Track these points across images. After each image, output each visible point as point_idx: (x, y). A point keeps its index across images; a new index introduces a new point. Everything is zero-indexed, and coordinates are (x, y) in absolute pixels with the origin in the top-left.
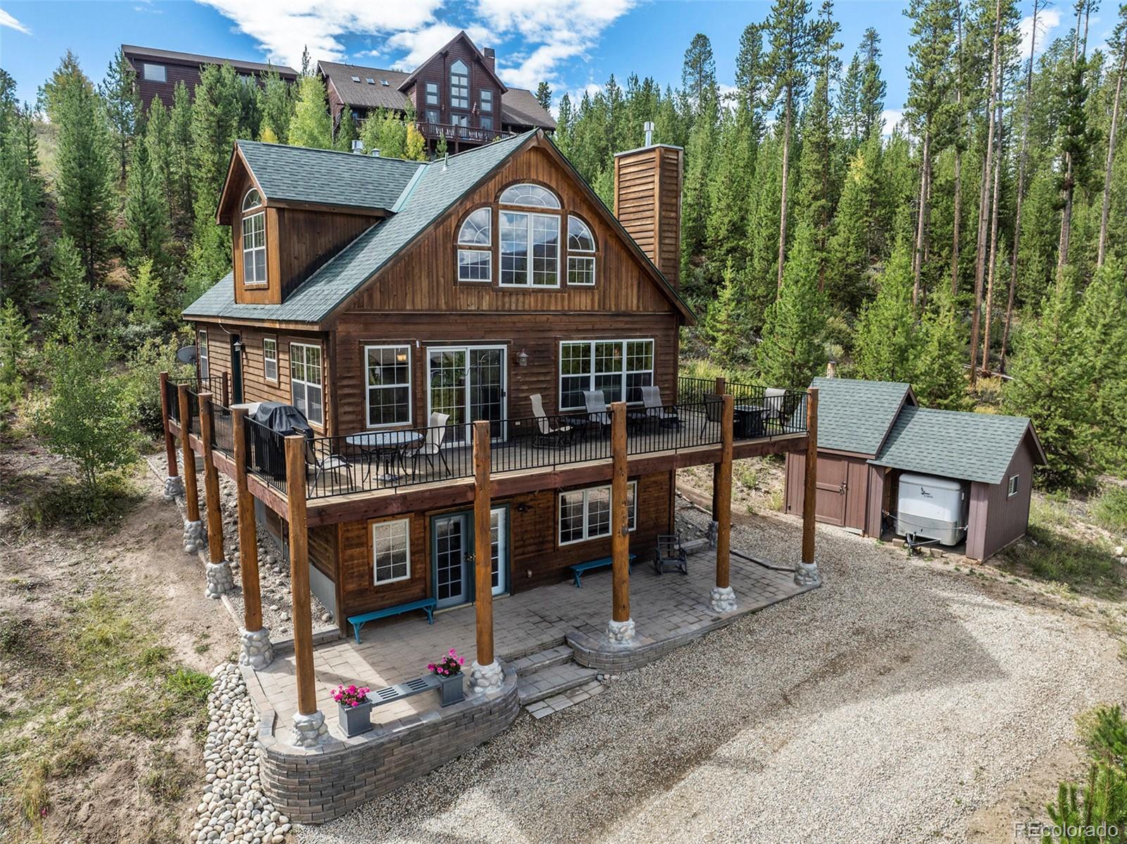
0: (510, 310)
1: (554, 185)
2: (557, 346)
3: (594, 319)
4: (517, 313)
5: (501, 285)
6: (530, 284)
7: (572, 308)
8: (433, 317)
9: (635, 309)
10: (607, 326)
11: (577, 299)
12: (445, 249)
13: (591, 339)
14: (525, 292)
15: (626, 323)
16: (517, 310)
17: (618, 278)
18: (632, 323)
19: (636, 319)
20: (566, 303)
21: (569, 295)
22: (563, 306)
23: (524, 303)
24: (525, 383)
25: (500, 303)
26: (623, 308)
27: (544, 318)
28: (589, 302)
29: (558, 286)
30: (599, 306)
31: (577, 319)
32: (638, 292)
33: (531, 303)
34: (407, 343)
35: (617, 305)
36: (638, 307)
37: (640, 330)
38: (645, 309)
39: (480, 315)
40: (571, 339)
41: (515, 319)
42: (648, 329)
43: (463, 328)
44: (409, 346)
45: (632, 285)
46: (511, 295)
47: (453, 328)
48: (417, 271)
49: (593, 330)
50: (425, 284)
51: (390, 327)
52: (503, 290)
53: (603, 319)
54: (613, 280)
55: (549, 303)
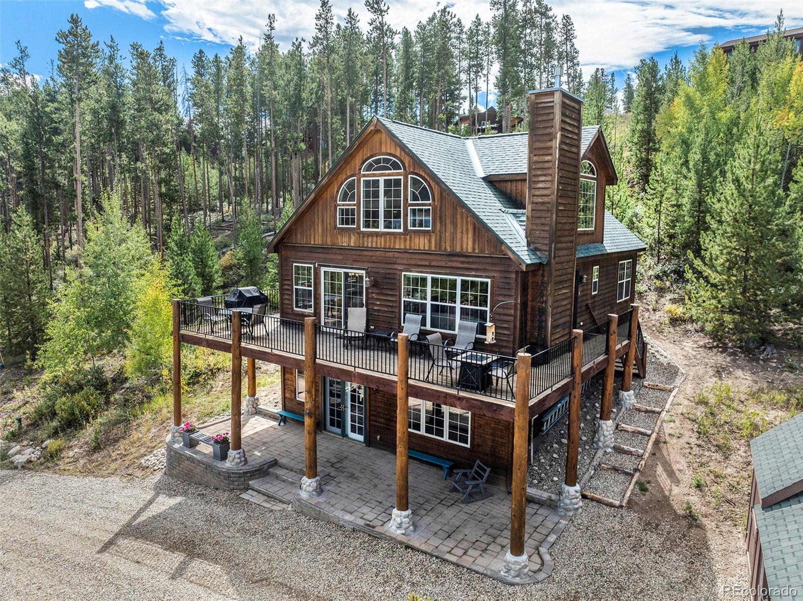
0: (368, 247)
1: (398, 154)
2: (400, 276)
3: (431, 257)
4: (372, 250)
5: (362, 229)
6: (381, 229)
7: (412, 248)
8: (324, 249)
9: (470, 250)
10: (443, 264)
11: (417, 241)
12: (331, 207)
13: (427, 273)
14: (377, 234)
15: (462, 262)
16: (372, 247)
17: (454, 224)
18: (468, 263)
19: (471, 260)
20: (408, 243)
21: (411, 237)
22: (405, 246)
23: (377, 242)
24: (378, 299)
25: (361, 242)
26: (458, 250)
27: (391, 254)
28: (426, 242)
29: (401, 230)
30: (436, 247)
31: (417, 257)
32: (474, 235)
33: (381, 242)
34: (311, 263)
35: (452, 246)
36: (474, 249)
37: (477, 270)
38: (482, 251)
39: (349, 249)
40: (411, 271)
41: (370, 253)
42: (484, 270)
43: (340, 257)
44: (312, 266)
45: (467, 230)
46: (368, 236)
47: (334, 257)
48: (316, 221)
49: (430, 266)
50: (320, 229)
51: (305, 254)
52: (364, 234)
53: (438, 258)
54: (449, 226)
55: (395, 243)
